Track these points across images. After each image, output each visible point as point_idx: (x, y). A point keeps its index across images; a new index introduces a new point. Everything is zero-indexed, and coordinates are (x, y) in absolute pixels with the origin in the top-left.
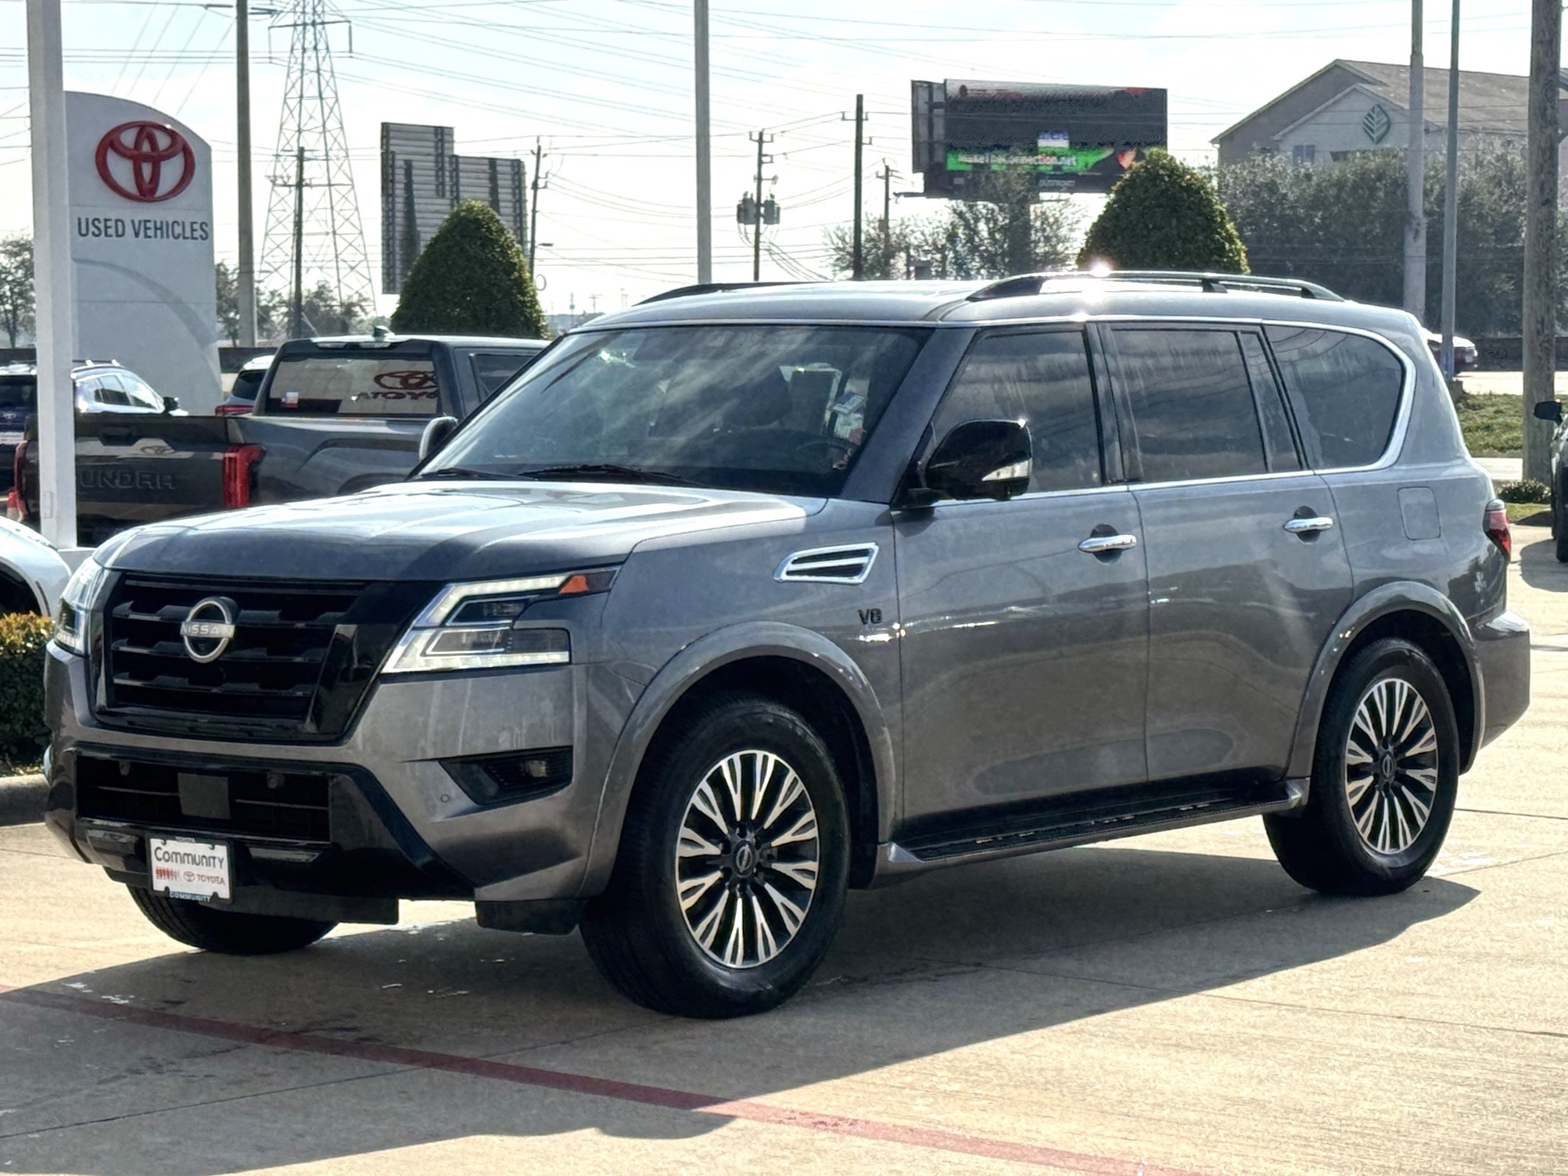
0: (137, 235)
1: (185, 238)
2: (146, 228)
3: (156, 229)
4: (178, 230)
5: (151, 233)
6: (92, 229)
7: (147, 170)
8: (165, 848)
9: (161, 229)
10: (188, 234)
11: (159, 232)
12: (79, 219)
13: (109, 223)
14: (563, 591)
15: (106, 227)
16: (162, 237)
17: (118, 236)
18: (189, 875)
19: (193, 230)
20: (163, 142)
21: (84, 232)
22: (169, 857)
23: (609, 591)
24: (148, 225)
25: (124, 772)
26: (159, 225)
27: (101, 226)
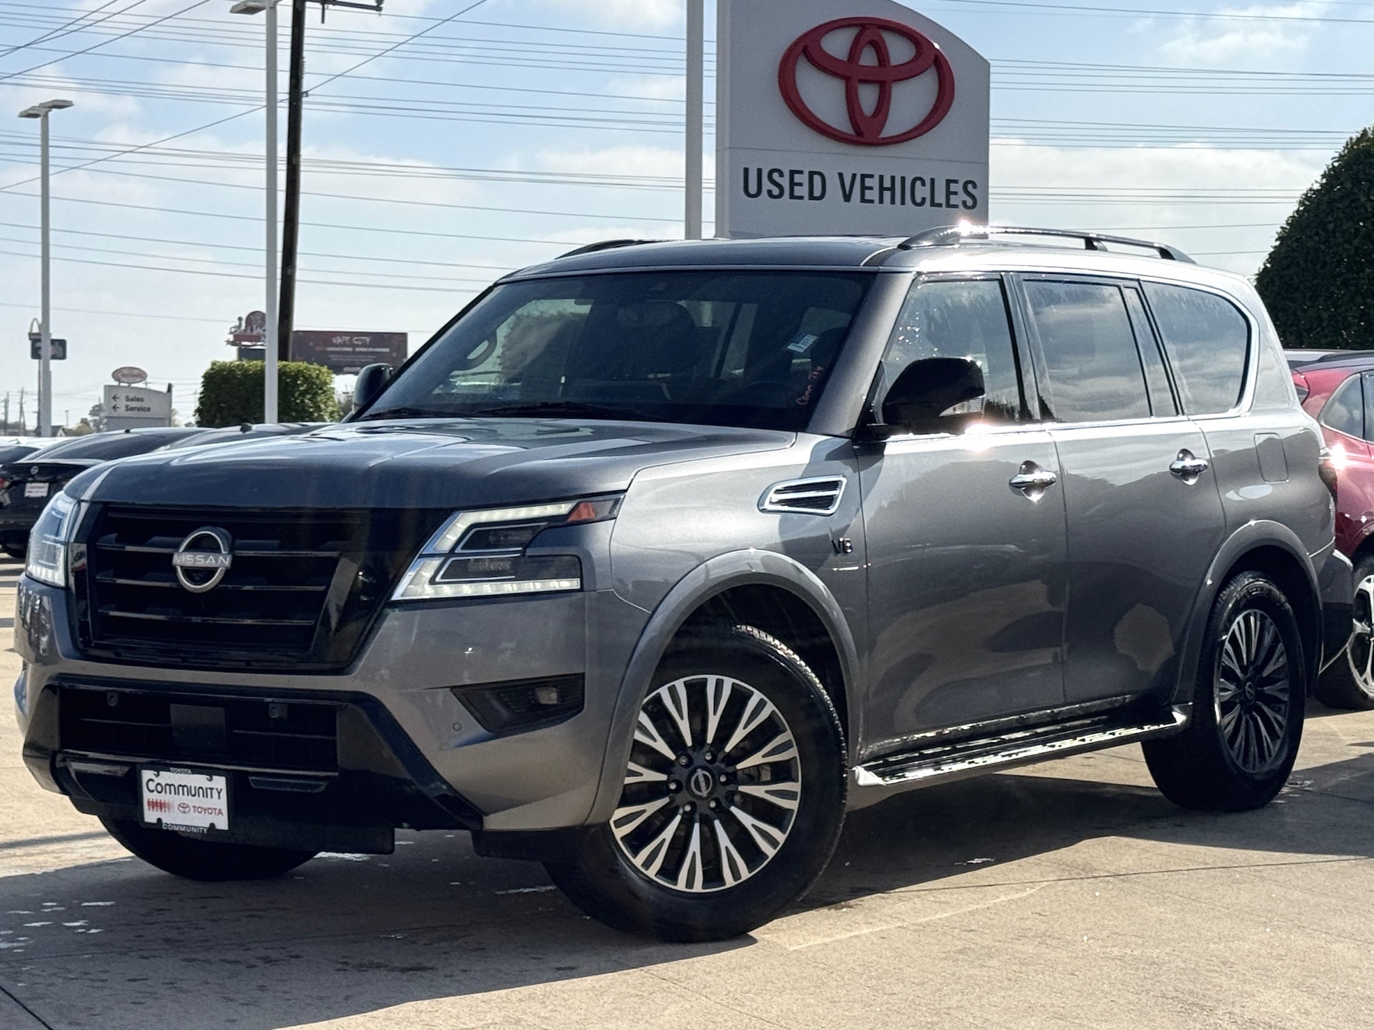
0: (847, 198)
1: (933, 204)
2: (864, 188)
3: (882, 189)
4: (922, 192)
5: (872, 195)
6: (766, 185)
7: (868, 97)
8: (157, 780)
9: (892, 189)
10: (940, 197)
11: (887, 194)
12: (746, 171)
13: (797, 178)
14: (570, 519)
15: (793, 184)
16: (893, 202)
17: (812, 197)
18: (184, 806)
19: (949, 193)
20: (900, 52)
21: (753, 189)
22: (162, 789)
23: (615, 518)
24: (868, 182)
25: (113, 703)
26: (887, 184)
27: (785, 182)
